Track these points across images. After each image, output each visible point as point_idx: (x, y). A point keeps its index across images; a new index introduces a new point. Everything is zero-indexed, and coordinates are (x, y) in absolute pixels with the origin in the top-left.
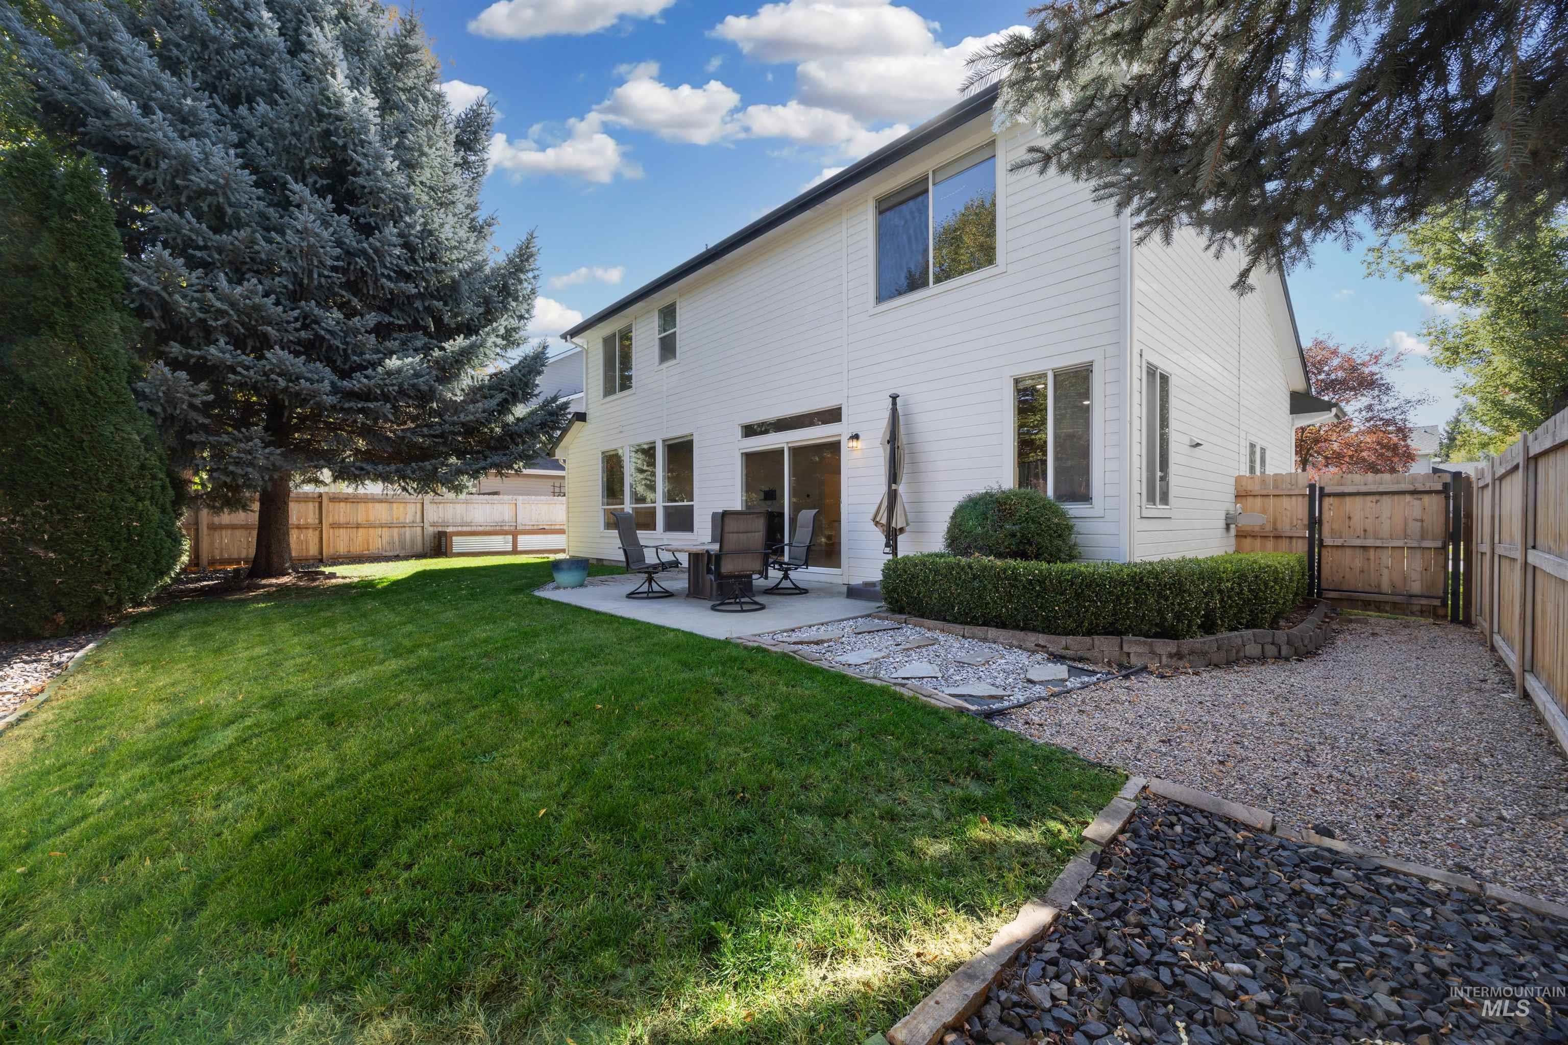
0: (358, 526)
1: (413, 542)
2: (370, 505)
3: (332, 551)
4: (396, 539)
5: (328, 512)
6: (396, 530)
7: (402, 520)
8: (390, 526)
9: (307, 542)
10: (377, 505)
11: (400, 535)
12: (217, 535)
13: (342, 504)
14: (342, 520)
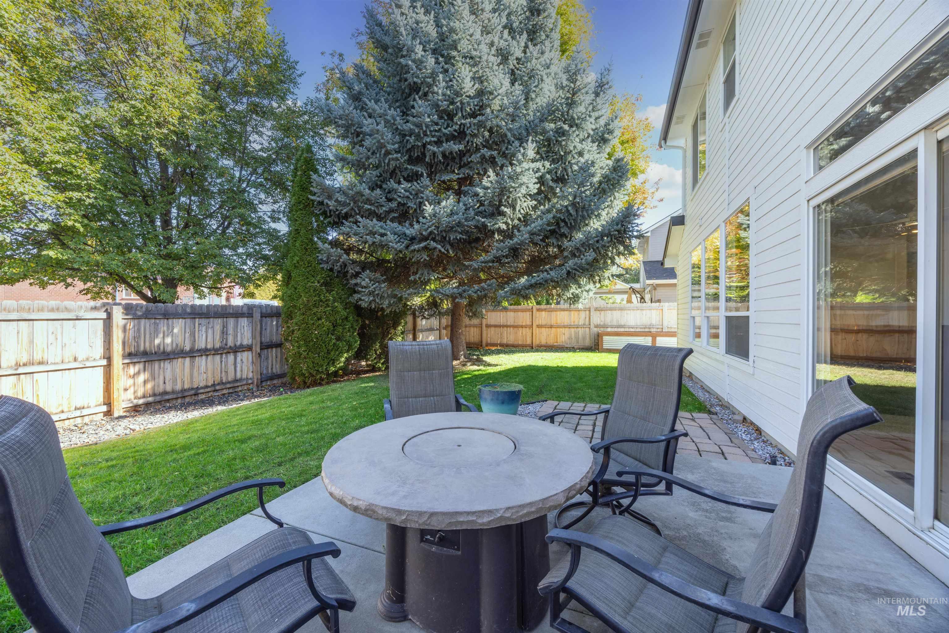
0: (551, 327)
1: (584, 338)
2: (558, 313)
3: (538, 342)
4: (573, 336)
5: (536, 317)
6: (573, 330)
7: (576, 323)
8: (569, 327)
9: (526, 335)
10: (562, 312)
11: (575, 333)
12: (489, 329)
13: (543, 313)
14: (544, 323)
